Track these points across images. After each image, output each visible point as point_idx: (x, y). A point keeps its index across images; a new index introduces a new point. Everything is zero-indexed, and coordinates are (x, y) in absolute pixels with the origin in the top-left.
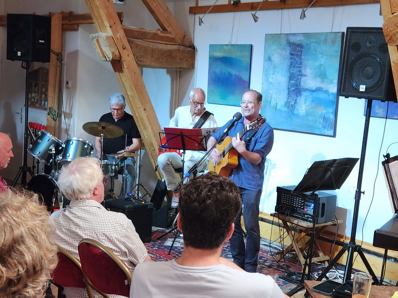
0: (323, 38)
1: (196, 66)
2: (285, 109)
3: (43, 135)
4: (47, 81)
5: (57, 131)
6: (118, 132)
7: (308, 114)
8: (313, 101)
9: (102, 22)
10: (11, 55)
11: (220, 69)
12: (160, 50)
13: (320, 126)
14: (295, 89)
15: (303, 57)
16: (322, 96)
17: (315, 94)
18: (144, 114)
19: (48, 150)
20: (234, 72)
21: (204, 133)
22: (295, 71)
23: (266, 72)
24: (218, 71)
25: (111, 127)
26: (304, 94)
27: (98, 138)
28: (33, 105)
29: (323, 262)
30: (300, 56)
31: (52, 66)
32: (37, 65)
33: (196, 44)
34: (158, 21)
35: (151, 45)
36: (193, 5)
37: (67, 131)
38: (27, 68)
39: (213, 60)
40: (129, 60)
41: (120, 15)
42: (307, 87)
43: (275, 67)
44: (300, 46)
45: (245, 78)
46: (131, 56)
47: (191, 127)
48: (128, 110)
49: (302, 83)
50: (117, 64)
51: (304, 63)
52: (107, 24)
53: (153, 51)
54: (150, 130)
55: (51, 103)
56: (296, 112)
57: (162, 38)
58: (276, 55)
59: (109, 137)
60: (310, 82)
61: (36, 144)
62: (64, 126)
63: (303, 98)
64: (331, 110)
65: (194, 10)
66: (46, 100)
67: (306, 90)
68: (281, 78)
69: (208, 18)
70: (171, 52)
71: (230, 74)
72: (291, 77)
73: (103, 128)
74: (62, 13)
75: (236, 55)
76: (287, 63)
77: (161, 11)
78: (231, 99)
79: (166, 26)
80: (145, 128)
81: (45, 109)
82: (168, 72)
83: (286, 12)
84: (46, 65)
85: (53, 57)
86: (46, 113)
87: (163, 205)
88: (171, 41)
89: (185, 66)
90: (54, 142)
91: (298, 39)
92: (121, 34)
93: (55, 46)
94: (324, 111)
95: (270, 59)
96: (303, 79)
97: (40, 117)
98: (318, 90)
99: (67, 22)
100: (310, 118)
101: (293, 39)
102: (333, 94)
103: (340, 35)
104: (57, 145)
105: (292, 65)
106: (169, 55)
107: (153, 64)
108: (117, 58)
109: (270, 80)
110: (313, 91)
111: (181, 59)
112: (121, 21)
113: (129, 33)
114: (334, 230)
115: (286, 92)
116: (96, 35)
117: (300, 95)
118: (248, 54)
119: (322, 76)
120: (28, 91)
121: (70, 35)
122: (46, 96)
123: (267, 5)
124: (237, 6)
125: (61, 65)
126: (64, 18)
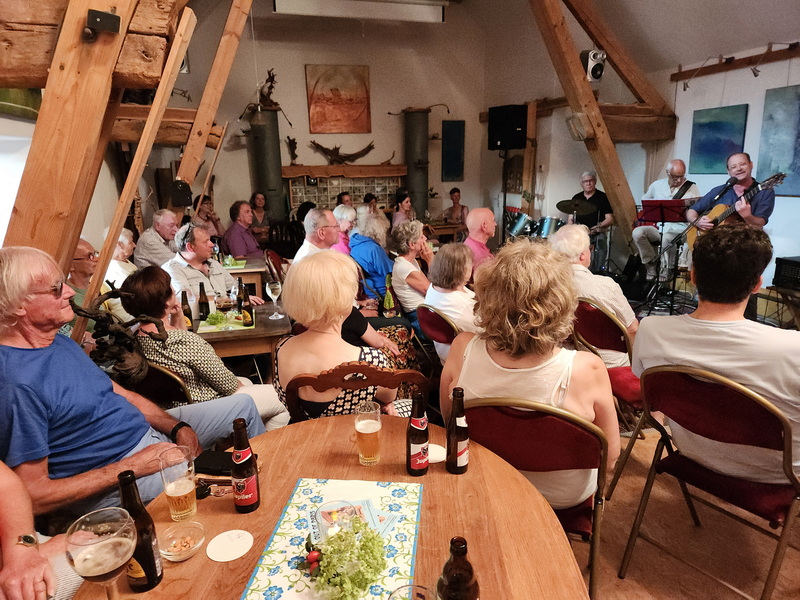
2: (790, 172)
3: (520, 216)
4: (522, 167)
5: (530, 211)
10: (492, 146)
11: (706, 135)
12: (637, 123)
18: (617, 190)
19: (524, 229)
20: (723, 137)
23: (765, 133)
24: (702, 138)
27: (571, 216)
28: (510, 191)
31: (526, 153)
32: (512, 153)
33: (677, 113)
34: (635, 93)
35: (627, 120)
36: (676, 71)
37: (540, 211)
38: (505, 157)
39: (698, 127)
43: (777, 126)
45: (737, 141)
46: (606, 132)
48: (600, 187)
53: (629, 125)
58: (779, 112)
61: (513, 225)
62: (537, 207)
65: (675, 78)
66: (521, 184)
68: (785, 138)
69: (693, 83)
70: (646, 123)
71: (719, 140)
73: (576, 205)
74: (537, 100)
75: (727, 118)
76: (795, 119)
77: (640, 83)
78: (719, 166)
79: (644, 97)
80: (618, 204)
81: (520, 193)
82: (642, 147)
83: (795, 61)
84: (522, 151)
85: (529, 143)
86: (521, 196)
88: (650, 112)
90: (529, 222)
92: (596, 111)
93: (530, 134)
95: (771, 118)
97: (516, 201)
99: (541, 109)
104: (532, 224)
106: (647, 128)
107: (628, 138)
108: (592, 137)
109: (771, 141)
111: (659, 130)
112: (597, 99)
113: (602, 109)
118: (742, 114)
120: (505, 178)
121: (544, 122)
122: (521, 181)
123: (770, 57)
124: (730, 64)
125: (536, 150)
126: (538, 106)
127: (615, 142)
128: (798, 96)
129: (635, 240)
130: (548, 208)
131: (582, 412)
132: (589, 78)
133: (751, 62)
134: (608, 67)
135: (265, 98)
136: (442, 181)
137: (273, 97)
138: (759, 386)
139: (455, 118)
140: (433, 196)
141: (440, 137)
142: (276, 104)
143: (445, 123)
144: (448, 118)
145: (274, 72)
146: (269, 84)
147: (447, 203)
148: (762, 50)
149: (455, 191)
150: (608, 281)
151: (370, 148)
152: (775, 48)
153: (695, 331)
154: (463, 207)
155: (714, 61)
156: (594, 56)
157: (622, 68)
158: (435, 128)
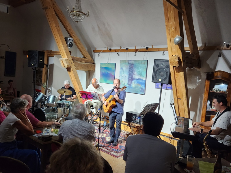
0: (141, 62)
1: (95, 70)
2: (128, 86)
7: (135, 87)
8: (137, 83)
13: (140, 91)
14: (131, 78)
15: (134, 68)
16: (140, 81)
17: (138, 81)
18: (78, 86)
19: (42, 99)
20: (109, 72)
22: (131, 72)
26: (134, 80)
30: (133, 68)
34: (83, 55)
35: (81, 63)
36: (95, 49)
39: (102, 68)
40: (73, 68)
41: (70, 52)
42: (135, 78)
44: (133, 64)
46: (74, 66)
49: (133, 77)
50: (69, 69)
51: (134, 70)
55: (43, 82)
56: (131, 86)
60: (136, 76)
63: (134, 82)
64: (144, 86)
67: (135, 79)
68: (126, 75)
72: (130, 75)
73: (65, 91)
74: (48, 50)
75: (110, 66)
77: (84, 51)
79: (86, 56)
83: (127, 53)
89: (92, 70)
90: (44, 96)
91: (132, 62)
94: (141, 86)
95: (122, 68)
96: (134, 75)
98: (139, 79)
101: (130, 62)
102: (144, 81)
105: (130, 71)
106: (87, 66)
107: (81, 69)
109: (122, 75)
110: (137, 79)
115: (128, 79)
116: (62, 59)
117: (133, 81)
118: (114, 66)
119: (141, 74)
122: (41, 79)
123: (121, 51)
124: (110, 50)
126: (48, 53)
128: (129, 63)
136: (5, 76)
139: (12, 51)
141: (5, 58)
156: (69, 40)
158: (3, 54)
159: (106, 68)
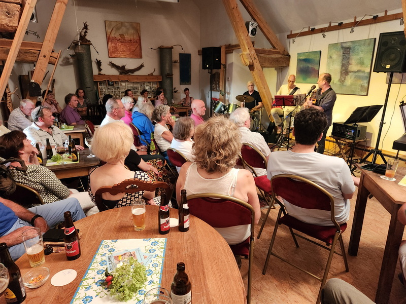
0: (363, 42)
1: (290, 65)
2: (339, 83)
3: (219, 102)
4: (219, 78)
5: (224, 101)
6: (252, 99)
7: (352, 85)
8: (355, 78)
9: (245, 47)
10: (204, 67)
11: (304, 65)
12: (272, 58)
13: (359, 90)
14: (345, 71)
15: (351, 54)
16: (361, 74)
17: (357, 74)
18: (264, 91)
19: (221, 109)
20: (310, 66)
21: (295, 97)
22: (345, 62)
23: (328, 64)
24: (301, 66)
25: (249, 97)
26: (350, 74)
27: (242, 103)
28: (214, 90)
29: (357, 160)
30: (348, 54)
31: (221, 71)
32: (215, 71)
33: (290, 54)
34: (271, 44)
35: (268, 56)
36: (289, 33)
37: (228, 100)
38: (211, 73)
39: (299, 61)
40: (257, 65)
41: (253, 43)
42: (351, 70)
43: (333, 61)
44: (349, 48)
45: (317, 68)
46: (258, 62)
47: (288, 95)
48: (256, 89)
49: (349, 69)
50: (251, 67)
51: (351, 57)
52: (247, 48)
53: (269, 59)
54: (267, 98)
55: (221, 88)
56: (345, 84)
57: (273, 52)
58: (334, 55)
59: (247, 102)
60: (354, 67)
61: (215, 107)
62: (227, 98)
63: (349, 76)
64: (366, 81)
65: (289, 37)
66: (219, 87)
67: (351, 72)
68: (337, 67)
69: (297, 39)
70: (277, 58)
71: (308, 67)
72: (343, 65)
73: (245, 98)
74: (226, 45)
75: (312, 57)
76: (341, 58)
77: (273, 38)
78: (309, 80)
79: (275, 46)
80: (264, 97)
81: (219, 91)
82: (275, 69)
83: (341, 31)
84: (218, 71)
85: (222, 66)
86: (219, 93)
87: (272, 133)
88: (278, 53)
89: (284, 65)
90: (223, 105)
91: (348, 45)
92: (253, 52)
93: (223, 62)
94: (362, 83)
95: (331, 57)
96: (350, 66)
97: (216, 95)
98: (358, 71)
99: (228, 49)
100: (353, 87)
101: (344, 45)
102: (367, 73)
103: (373, 40)
104: (224, 107)
105: (343, 59)
106: (277, 60)
107: (269, 65)
108: (252, 64)
109: (331, 68)
110: (355, 72)
111: (282, 62)
112: (254, 46)
113: (257, 51)
114: (364, 144)
115: (340, 74)
116: (242, 53)
117: (348, 75)
118: (318, 56)
119: (362, 63)
120: (211, 83)
121: (229, 56)
122: (219, 85)
123: (331, 29)
124: (313, 31)
125: (226, 70)
126: (226, 48)
127: (262, 67)
128: (343, 47)
129: (272, 114)
130: (232, 99)
131: (242, 198)
132: (250, 35)
133: (322, 31)
134: (258, 30)
135: (83, 38)
136: (180, 84)
137: (87, 37)
138: (320, 182)
139: (186, 53)
140: (176, 92)
141: (179, 62)
142: (89, 41)
143: (180, 55)
144: (182, 52)
145: (87, 24)
146: (85, 30)
147: (183, 96)
148: (327, 25)
149: (186, 89)
150: (258, 135)
151: (142, 66)
152: (333, 24)
153: (293, 158)
154: (191, 98)
155: (306, 30)
156: (252, 24)
157: (265, 30)
158: (176, 57)
159: (306, 60)
